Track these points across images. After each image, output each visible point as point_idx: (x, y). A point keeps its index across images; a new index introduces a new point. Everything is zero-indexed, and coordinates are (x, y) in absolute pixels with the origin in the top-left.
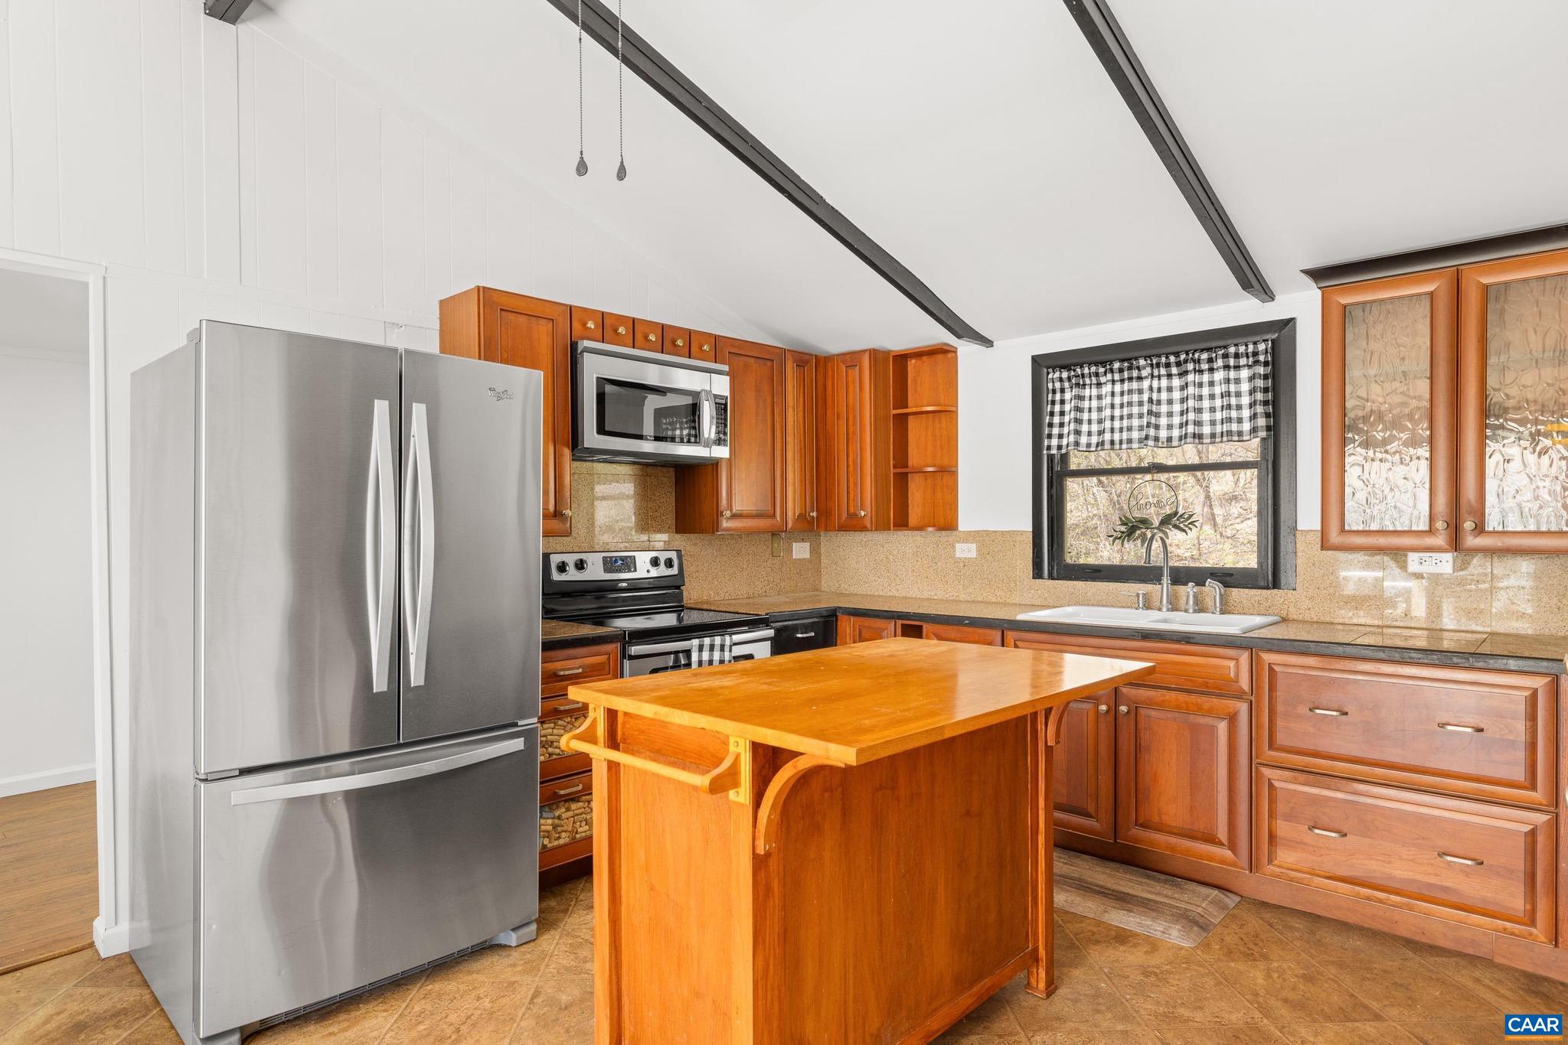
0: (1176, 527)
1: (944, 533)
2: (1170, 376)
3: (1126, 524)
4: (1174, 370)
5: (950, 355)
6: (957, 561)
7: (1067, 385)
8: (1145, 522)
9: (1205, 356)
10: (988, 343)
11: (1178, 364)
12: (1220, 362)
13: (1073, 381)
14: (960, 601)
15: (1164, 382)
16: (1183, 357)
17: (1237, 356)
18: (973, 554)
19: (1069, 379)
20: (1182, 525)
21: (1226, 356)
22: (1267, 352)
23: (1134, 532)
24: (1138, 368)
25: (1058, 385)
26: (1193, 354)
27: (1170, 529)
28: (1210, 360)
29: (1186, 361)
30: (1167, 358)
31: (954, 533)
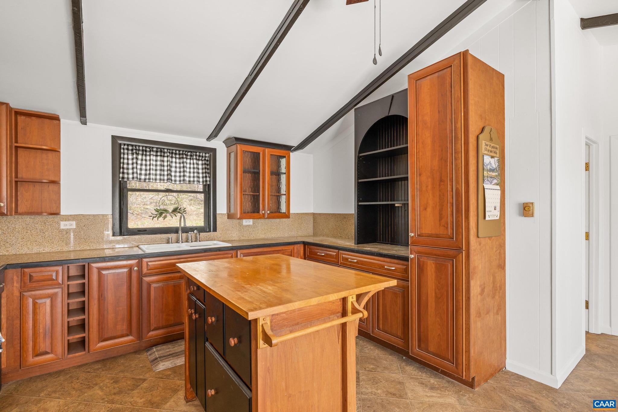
0: (179, 212)
1: (50, 216)
2: (176, 158)
3: (158, 212)
4: (178, 156)
5: (55, 122)
6: (61, 231)
7: (130, 152)
8: (166, 211)
9: (189, 154)
10: (84, 123)
11: (180, 154)
12: (194, 157)
13: (134, 151)
14: (64, 251)
15: (174, 160)
16: (181, 152)
17: (199, 156)
18: (74, 226)
19: (132, 150)
20: (181, 212)
21: (196, 155)
22: (208, 157)
23: (162, 215)
24: (164, 153)
25: (126, 151)
26: (185, 152)
27: (177, 213)
28: (191, 156)
29: (183, 154)
30: (176, 151)
31: (59, 216)
